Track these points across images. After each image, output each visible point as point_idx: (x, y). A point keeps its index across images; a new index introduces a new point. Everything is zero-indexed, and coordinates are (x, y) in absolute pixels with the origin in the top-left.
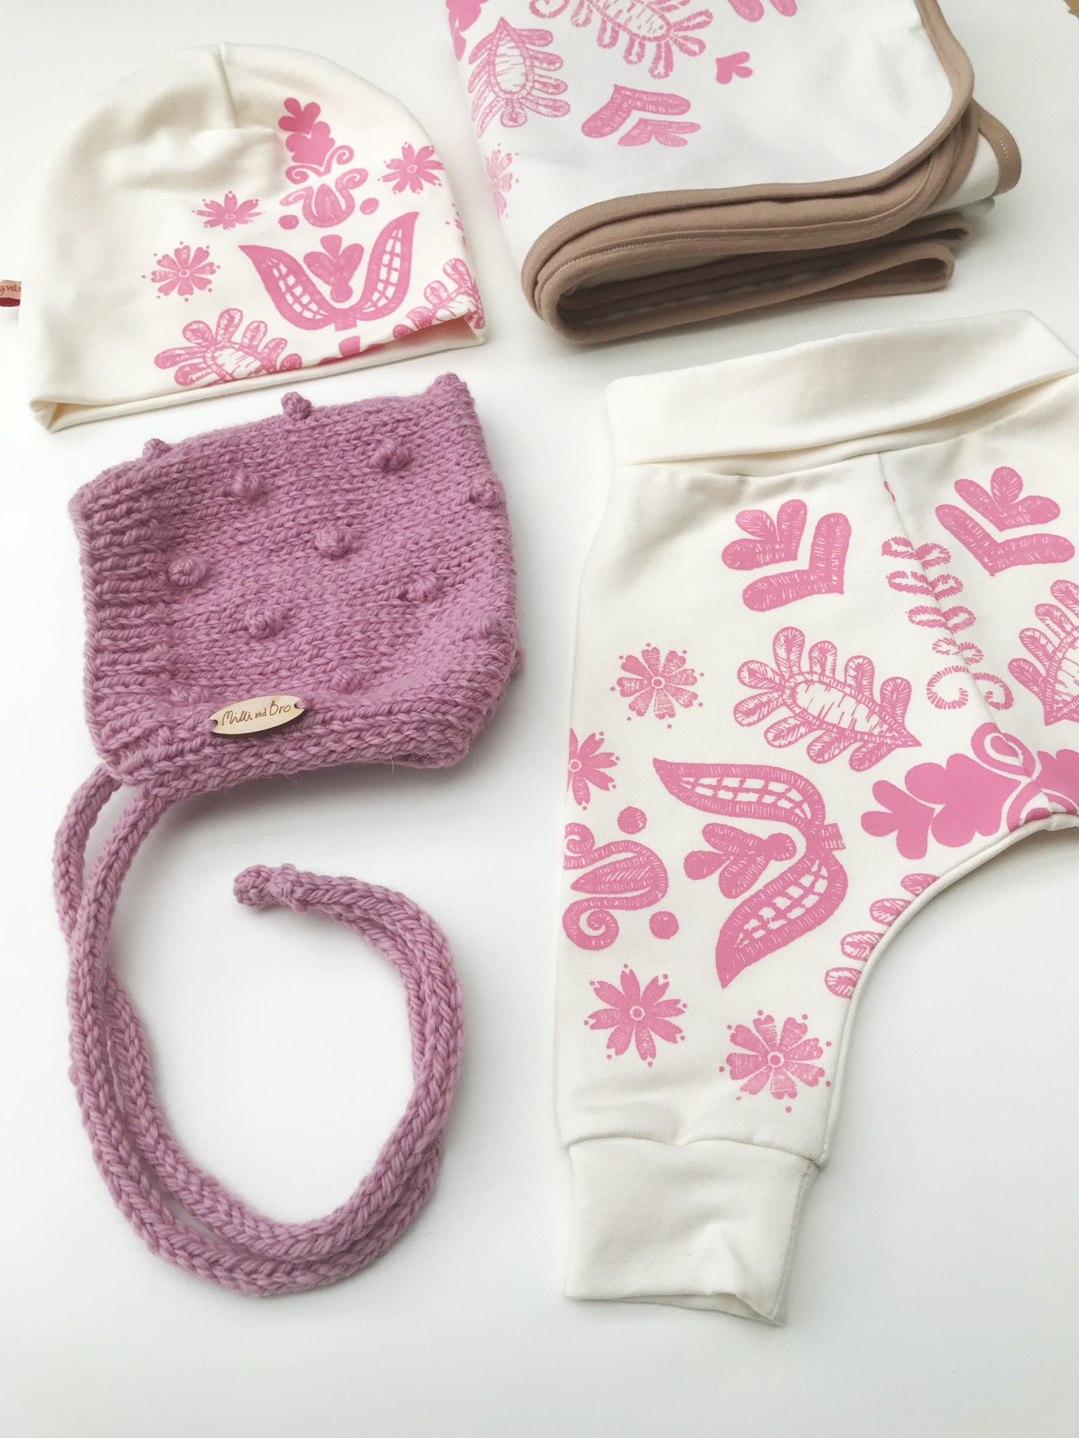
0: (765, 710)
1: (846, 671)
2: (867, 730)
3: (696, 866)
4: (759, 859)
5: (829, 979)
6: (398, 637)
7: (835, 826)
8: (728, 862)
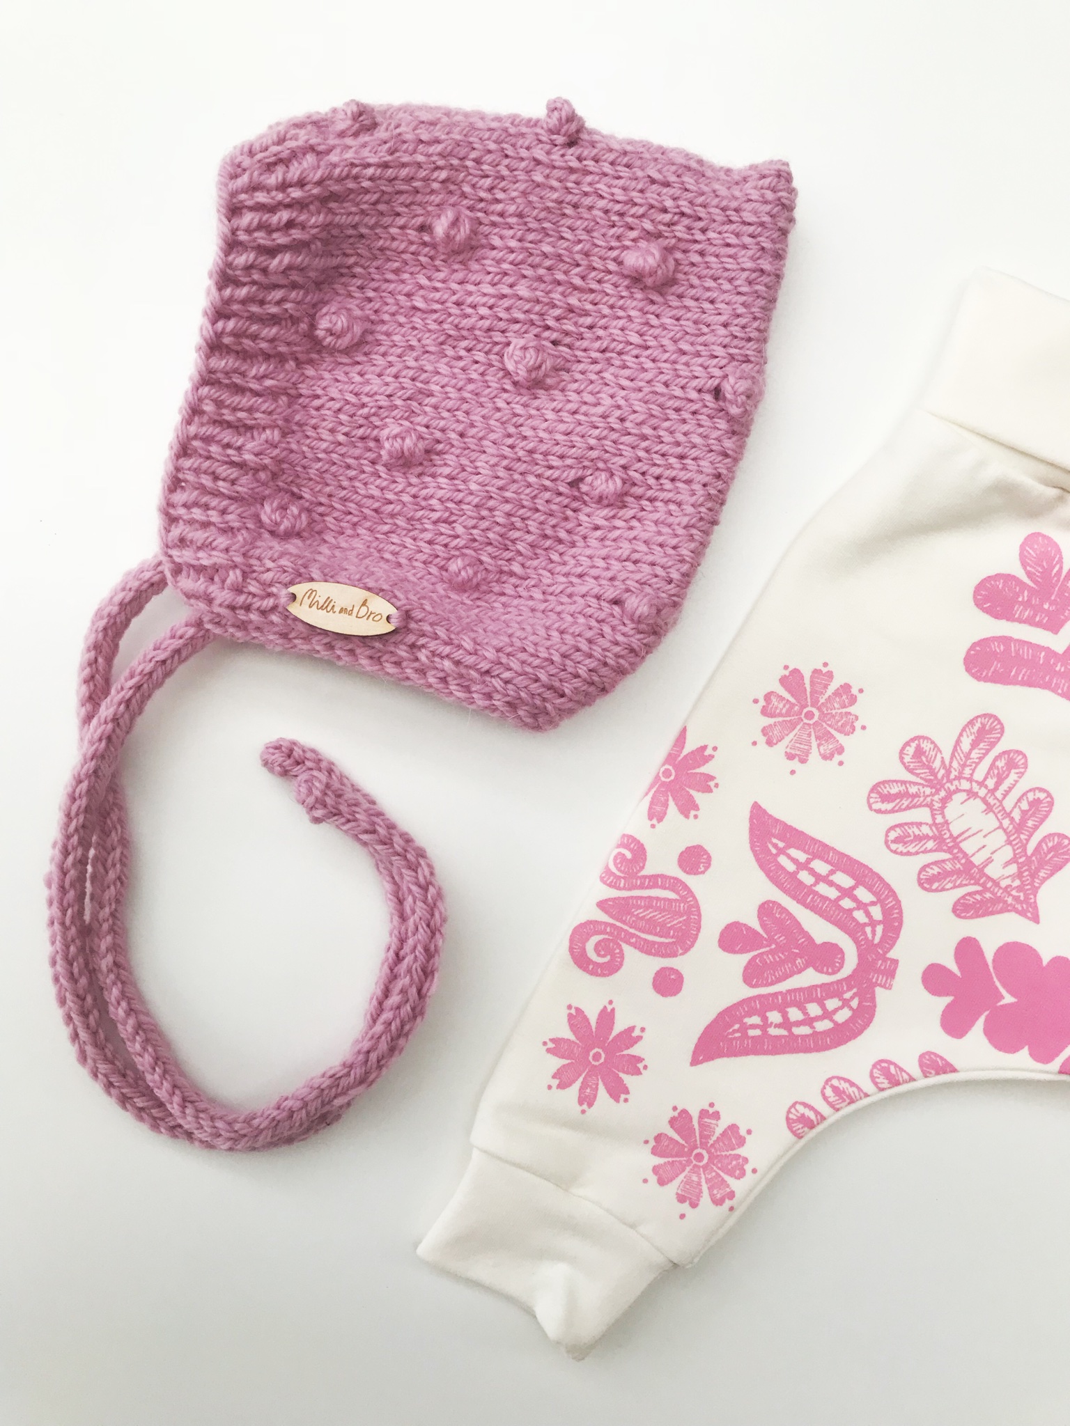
0: (905, 803)
1: (1019, 800)
2: (995, 877)
3: (733, 938)
4: (799, 961)
5: (793, 1110)
6: (545, 537)
7: (895, 962)
8: (768, 949)
